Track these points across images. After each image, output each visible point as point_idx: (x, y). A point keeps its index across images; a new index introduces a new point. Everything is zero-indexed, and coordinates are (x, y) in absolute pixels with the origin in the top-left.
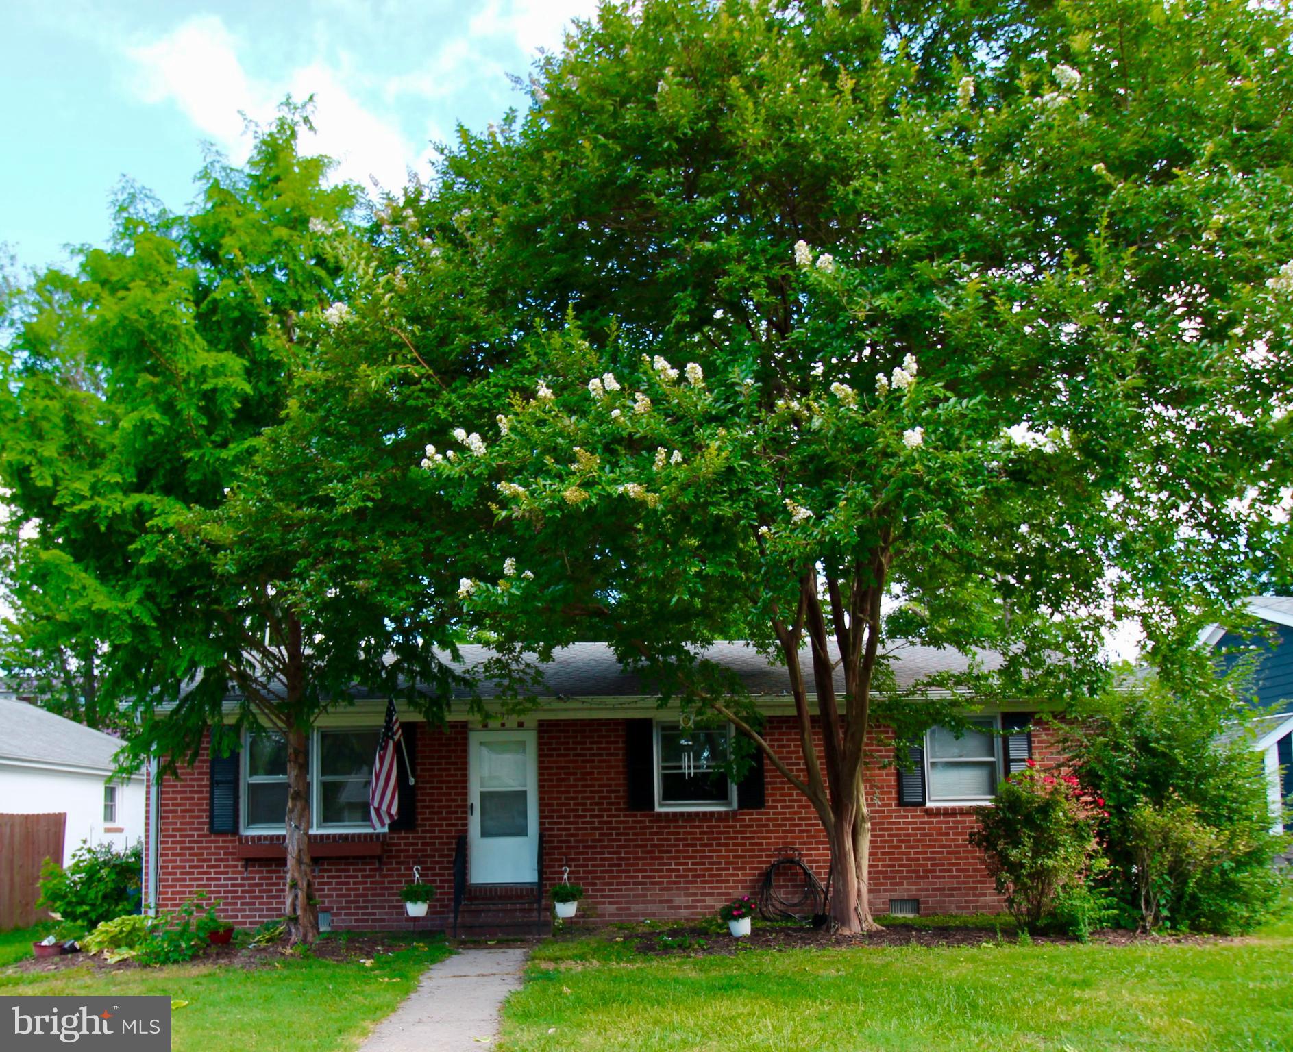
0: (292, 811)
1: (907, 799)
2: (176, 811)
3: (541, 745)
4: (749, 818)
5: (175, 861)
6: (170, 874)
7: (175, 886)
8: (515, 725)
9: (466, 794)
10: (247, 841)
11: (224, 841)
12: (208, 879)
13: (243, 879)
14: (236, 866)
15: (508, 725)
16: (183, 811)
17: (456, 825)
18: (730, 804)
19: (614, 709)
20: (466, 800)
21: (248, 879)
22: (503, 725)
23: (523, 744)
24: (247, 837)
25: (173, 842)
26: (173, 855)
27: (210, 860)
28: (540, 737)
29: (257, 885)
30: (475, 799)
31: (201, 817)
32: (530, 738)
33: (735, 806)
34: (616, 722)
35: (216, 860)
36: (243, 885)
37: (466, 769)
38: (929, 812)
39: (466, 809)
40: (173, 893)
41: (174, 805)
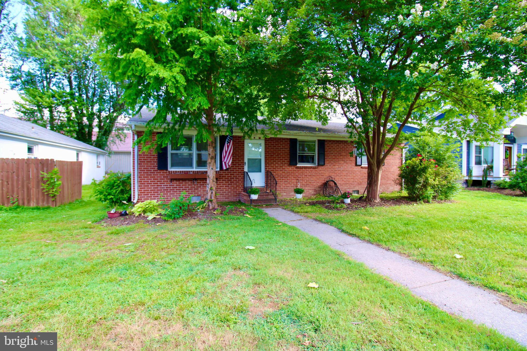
0: (210, 163)
1: (358, 164)
2: (145, 162)
3: (266, 144)
4: (320, 168)
5: (145, 179)
6: (143, 184)
7: (145, 188)
8: (258, 138)
9: (244, 159)
10: (171, 173)
11: (163, 173)
12: (157, 186)
13: (170, 185)
14: (168, 181)
15: (256, 138)
16: (147, 162)
17: (240, 169)
18: (315, 164)
19: (293, 135)
20: (244, 161)
21: (172, 185)
22: (254, 138)
23: (260, 145)
24: (171, 171)
25: (144, 173)
26: (144, 177)
27: (158, 179)
28: (265, 142)
29: (175, 187)
30: (246, 161)
31: (154, 164)
32: (263, 142)
33: (317, 164)
34: (287, 139)
35: (160, 179)
36: (170, 188)
37: (244, 151)
38: (362, 168)
39: (244, 163)
40: (144, 190)
41: (144, 160)
